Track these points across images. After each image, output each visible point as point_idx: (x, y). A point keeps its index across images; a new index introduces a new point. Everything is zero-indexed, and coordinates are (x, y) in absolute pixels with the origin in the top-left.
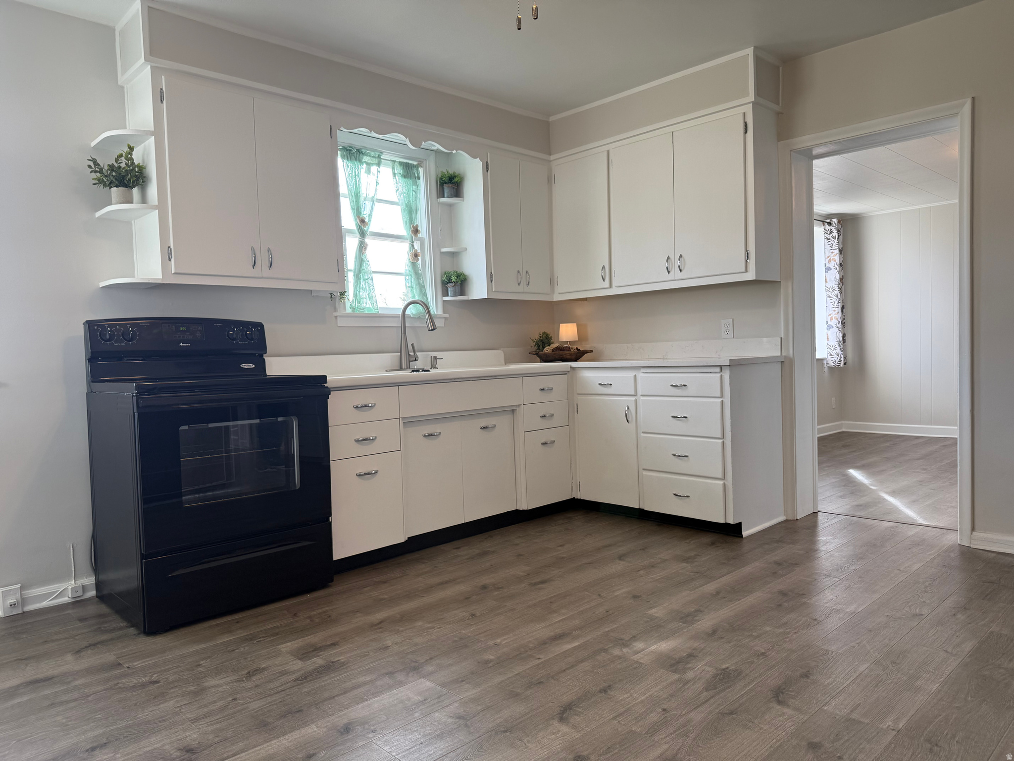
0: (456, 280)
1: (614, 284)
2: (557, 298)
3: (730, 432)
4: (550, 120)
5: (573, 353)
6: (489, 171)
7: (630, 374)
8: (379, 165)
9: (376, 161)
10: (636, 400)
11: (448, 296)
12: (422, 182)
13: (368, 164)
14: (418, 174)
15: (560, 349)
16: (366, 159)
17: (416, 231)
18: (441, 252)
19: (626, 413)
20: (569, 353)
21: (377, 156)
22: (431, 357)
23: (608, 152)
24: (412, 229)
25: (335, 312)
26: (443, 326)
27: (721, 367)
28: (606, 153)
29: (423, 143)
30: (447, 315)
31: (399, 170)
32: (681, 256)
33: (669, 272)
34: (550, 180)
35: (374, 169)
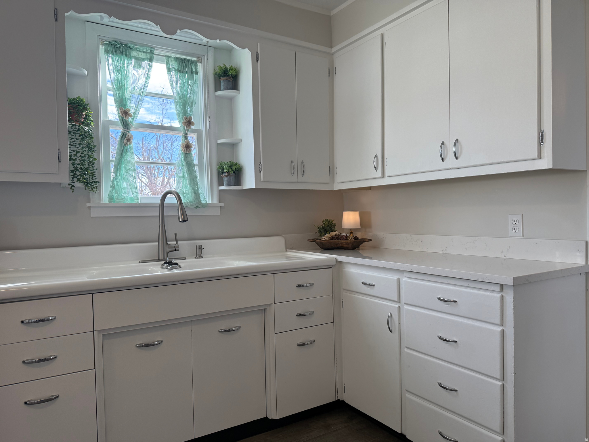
0: (228, 170)
1: (387, 173)
2: (337, 187)
3: (513, 375)
4: (332, 14)
5: (349, 242)
6: (259, 61)
7: (394, 277)
8: (151, 60)
9: (148, 56)
10: (399, 307)
11: (223, 185)
12: (200, 78)
13: (136, 58)
14: (196, 69)
15: (338, 237)
16: (134, 53)
17: (188, 123)
18: (218, 143)
19: (388, 320)
20: (345, 242)
21: (149, 51)
22: (196, 246)
23: (382, 36)
24: (185, 121)
25: (89, 202)
26: (219, 214)
27: (502, 286)
28: (379, 38)
29: (179, 31)
30: (222, 204)
31: (174, 65)
32: (457, 141)
33: (443, 160)
34: (331, 72)
35: (145, 64)
